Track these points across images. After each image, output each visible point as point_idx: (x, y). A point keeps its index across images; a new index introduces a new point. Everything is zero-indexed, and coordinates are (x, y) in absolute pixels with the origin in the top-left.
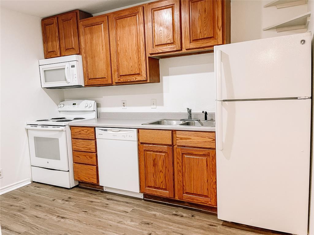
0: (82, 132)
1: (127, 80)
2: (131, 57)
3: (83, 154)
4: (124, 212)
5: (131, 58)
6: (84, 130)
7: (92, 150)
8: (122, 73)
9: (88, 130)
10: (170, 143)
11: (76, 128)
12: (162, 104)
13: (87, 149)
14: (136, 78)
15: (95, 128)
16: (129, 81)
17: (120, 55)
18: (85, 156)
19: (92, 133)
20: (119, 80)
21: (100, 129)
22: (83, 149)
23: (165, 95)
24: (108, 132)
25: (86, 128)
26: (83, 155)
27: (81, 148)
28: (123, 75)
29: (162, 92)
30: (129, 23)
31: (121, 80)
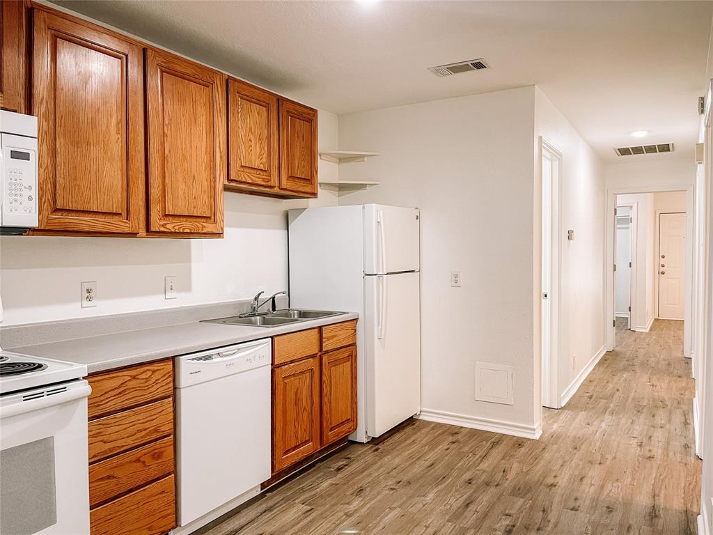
0: (133, 383)
1: (183, 229)
2: (196, 174)
3: (128, 460)
4: (308, 514)
5: (194, 177)
6: (140, 377)
7: (163, 429)
8: (171, 209)
9: (154, 372)
10: (315, 350)
11: (107, 376)
12: (187, 287)
13: (148, 434)
14: (203, 227)
15: (173, 360)
16: (188, 231)
17: (169, 164)
18: (138, 460)
19: (168, 375)
20: (163, 226)
21: (193, 359)
22: (131, 442)
23: (196, 267)
24: (214, 360)
25: (146, 368)
26: (130, 462)
27: (119, 443)
28: (173, 215)
29: (189, 260)
30: (194, 96)
31: (167, 226)
